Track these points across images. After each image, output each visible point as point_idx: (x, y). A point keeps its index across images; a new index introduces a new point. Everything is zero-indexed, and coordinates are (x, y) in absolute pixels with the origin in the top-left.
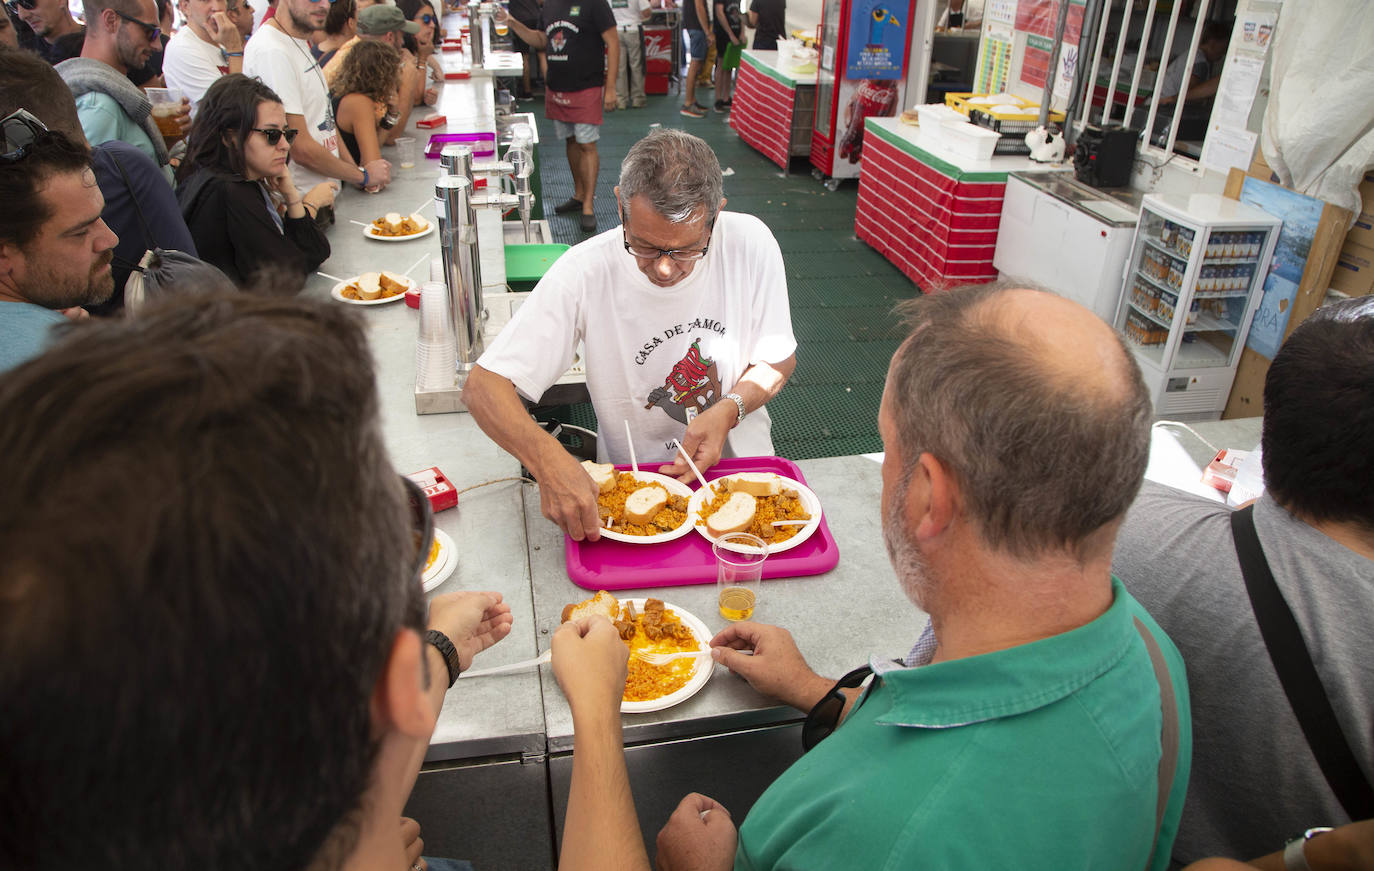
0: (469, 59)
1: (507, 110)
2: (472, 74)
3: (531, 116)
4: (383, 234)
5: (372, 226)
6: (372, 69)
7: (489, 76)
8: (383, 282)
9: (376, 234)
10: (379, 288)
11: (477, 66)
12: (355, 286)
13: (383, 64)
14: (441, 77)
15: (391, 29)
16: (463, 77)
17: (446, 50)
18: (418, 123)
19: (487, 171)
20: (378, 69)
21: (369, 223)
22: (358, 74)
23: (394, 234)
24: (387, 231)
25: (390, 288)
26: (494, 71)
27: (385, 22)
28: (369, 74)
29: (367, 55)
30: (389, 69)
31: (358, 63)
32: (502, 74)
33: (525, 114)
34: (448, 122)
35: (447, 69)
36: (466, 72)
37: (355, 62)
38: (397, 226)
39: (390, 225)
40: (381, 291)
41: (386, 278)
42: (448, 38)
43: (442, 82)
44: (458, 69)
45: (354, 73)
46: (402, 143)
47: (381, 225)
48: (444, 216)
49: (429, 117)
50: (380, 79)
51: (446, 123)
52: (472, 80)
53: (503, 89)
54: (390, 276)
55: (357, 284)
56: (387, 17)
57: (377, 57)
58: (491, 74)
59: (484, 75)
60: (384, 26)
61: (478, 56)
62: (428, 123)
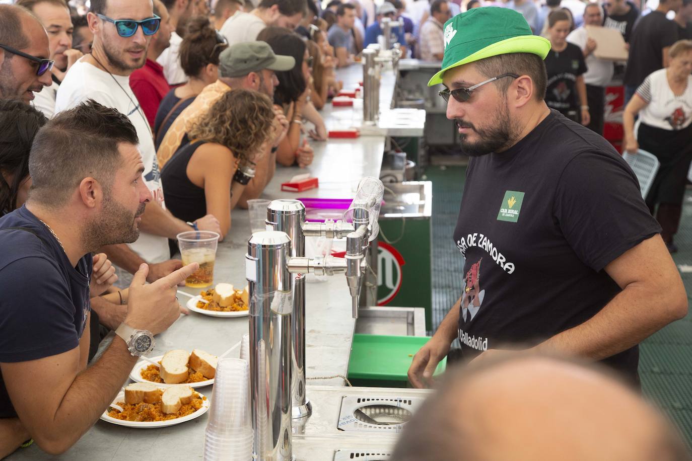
0: (360, 115)
1: (400, 176)
2: (362, 133)
3: (428, 186)
4: (210, 307)
5: (199, 298)
6: (244, 121)
7: (381, 136)
8: (193, 363)
9: (201, 307)
10: (185, 369)
11: (369, 123)
12: (158, 365)
13: (257, 118)
14: (324, 134)
15: (251, 69)
16: (350, 135)
17: (338, 105)
18: (283, 185)
19: (321, 231)
20: (250, 123)
21: (195, 295)
22: (227, 125)
23: (222, 309)
24: (214, 304)
25: (200, 372)
26: (389, 130)
27: (245, 61)
28: (239, 126)
29: (240, 105)
30: (261, 124)
31: (228, 113)
32: (398, 134)
33: (421, 183)
34: (320, 186)
35: (331, 125)
36: (354, 130)
37: (225, 110)
38: (228, 299)
39: (219, 297)
40: (189, 373)
41: (198, 358)
42: (343, 91)
43: (324, 141)
44: (344, 127)
45: (222, 122)
46: (255, 205)
47: (210, 297)
48: (254, 278)
49: (299, 178)
50: (250, 134)
51: (317, 186)
52: (361, 139)
53: (398, 151)
54: (202, 355)
55: (160, 363)
56: (247, 56)
57: (251, 109)
58: (385, 133)
59: (376, 134)
60: (243, 66)
61: (370, 111)
62: (295, 186)
